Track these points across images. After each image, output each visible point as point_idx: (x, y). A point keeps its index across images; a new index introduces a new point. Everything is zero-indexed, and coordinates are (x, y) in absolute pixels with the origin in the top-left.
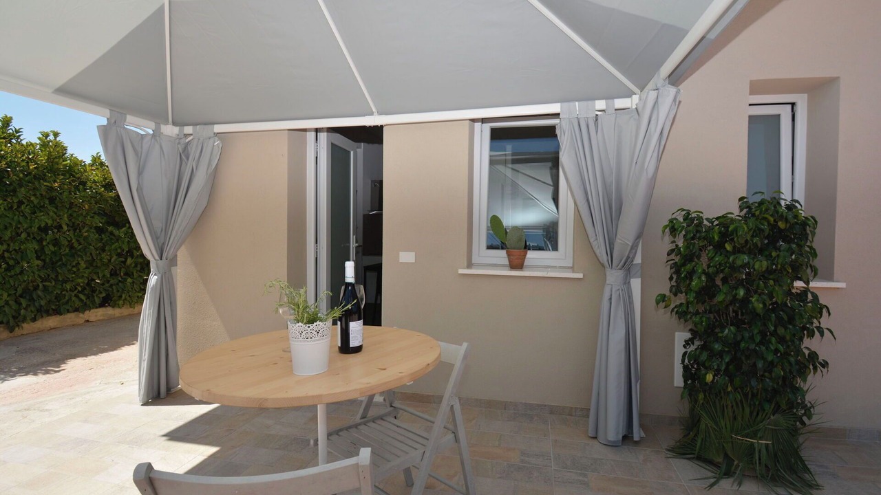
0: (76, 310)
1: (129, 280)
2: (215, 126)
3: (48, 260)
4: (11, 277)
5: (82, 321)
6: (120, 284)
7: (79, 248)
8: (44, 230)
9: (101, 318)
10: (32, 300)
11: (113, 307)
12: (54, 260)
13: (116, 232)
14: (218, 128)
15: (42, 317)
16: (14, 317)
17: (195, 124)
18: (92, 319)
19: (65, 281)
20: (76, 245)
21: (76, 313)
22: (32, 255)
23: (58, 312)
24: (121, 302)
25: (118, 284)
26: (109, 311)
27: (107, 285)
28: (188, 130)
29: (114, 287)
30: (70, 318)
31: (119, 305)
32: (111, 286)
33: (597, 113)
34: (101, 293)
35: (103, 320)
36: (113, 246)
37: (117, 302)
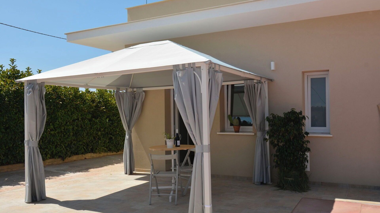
0: (82, 153)
1: (100, 141)
2: (143, 88)
3: (74, 133)
4: (65, 139)
5: (84, 158)
6: (97, 143)
7: (84, 128)
8: (74, 121)
9: (90, 157)
10: (70, 148)
11: (94, 153)
12: (76, 132)
13: (96, 121)
14: (144, 89)
15: (72, 155)
16: (65, 155)
17: (137, 88)
18: (87, 158)
19: (79, 141)
20: (83, 126)
21: (82, 155)
22: (71, 131)
23: (77, 154)
24: (97, 151)
25: (96, 143)
26: (92, 155)
27: (93, 143)
28: (135, 90)
29: (95, 144)
30: (80, 157)
31: (96, 152)
32: (94, 144)
33: (254, 83)
34: (90, 146)
35: (90, 158)
36: (95, 127)
37: (95, 151)
